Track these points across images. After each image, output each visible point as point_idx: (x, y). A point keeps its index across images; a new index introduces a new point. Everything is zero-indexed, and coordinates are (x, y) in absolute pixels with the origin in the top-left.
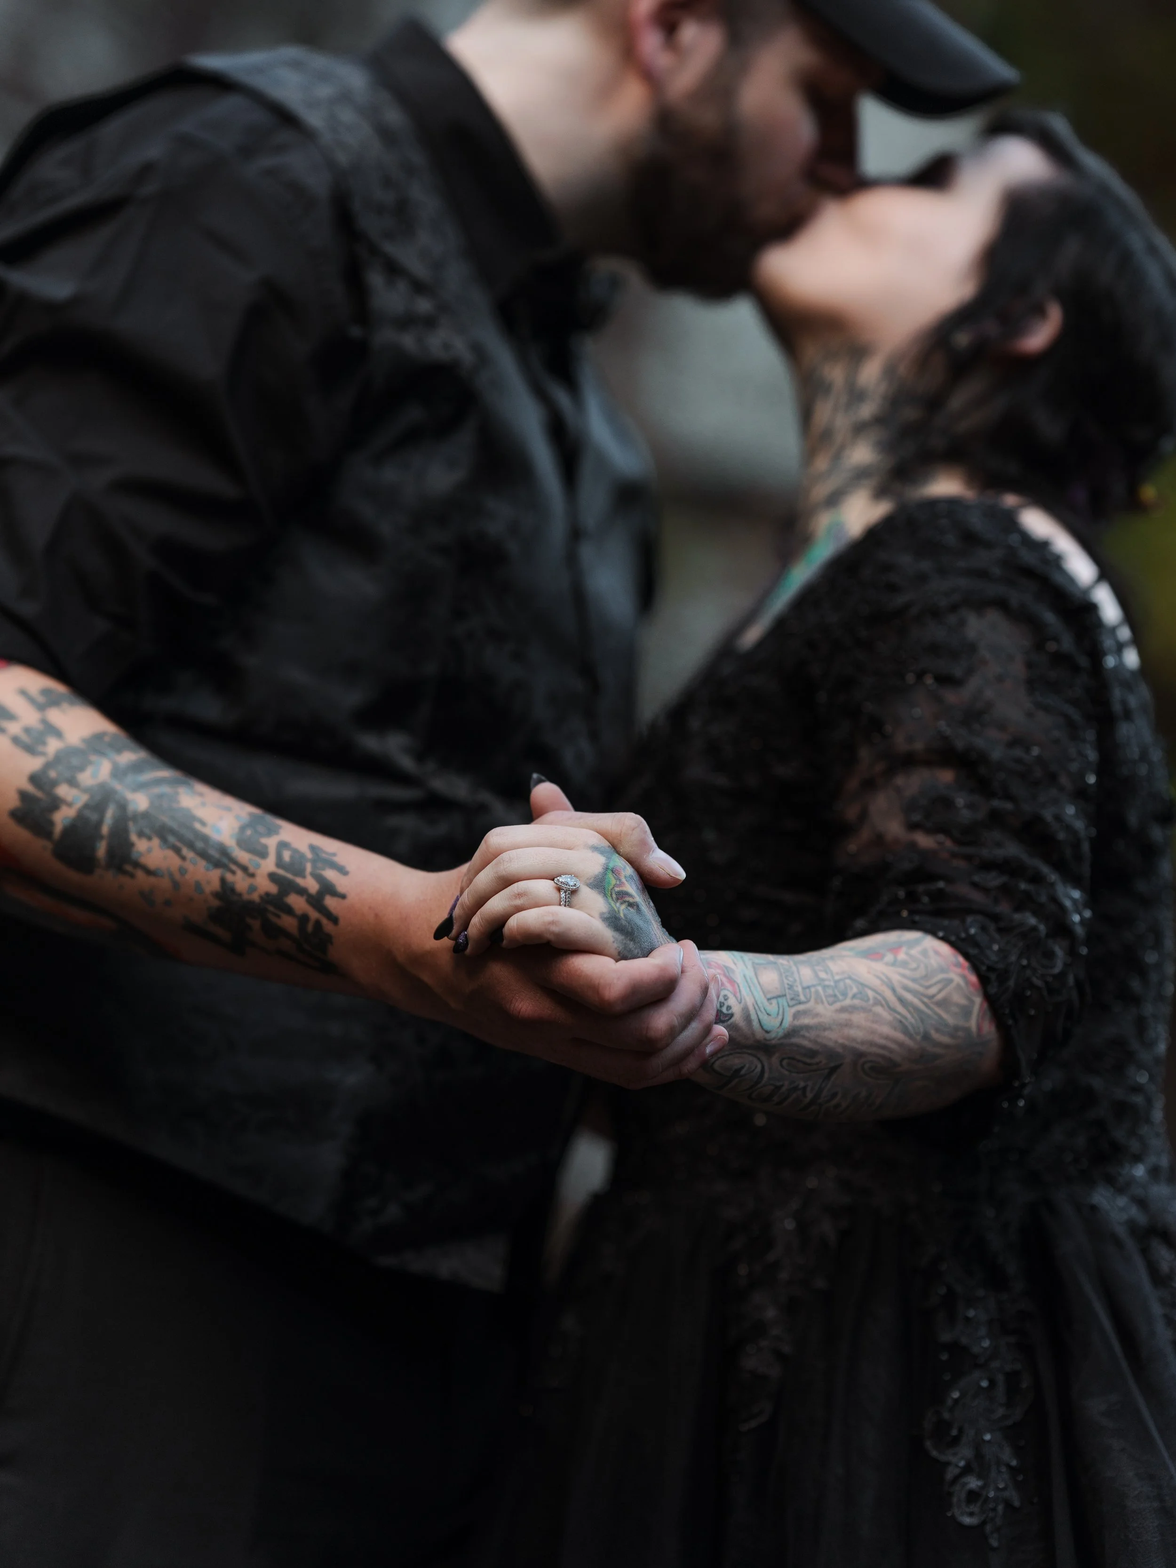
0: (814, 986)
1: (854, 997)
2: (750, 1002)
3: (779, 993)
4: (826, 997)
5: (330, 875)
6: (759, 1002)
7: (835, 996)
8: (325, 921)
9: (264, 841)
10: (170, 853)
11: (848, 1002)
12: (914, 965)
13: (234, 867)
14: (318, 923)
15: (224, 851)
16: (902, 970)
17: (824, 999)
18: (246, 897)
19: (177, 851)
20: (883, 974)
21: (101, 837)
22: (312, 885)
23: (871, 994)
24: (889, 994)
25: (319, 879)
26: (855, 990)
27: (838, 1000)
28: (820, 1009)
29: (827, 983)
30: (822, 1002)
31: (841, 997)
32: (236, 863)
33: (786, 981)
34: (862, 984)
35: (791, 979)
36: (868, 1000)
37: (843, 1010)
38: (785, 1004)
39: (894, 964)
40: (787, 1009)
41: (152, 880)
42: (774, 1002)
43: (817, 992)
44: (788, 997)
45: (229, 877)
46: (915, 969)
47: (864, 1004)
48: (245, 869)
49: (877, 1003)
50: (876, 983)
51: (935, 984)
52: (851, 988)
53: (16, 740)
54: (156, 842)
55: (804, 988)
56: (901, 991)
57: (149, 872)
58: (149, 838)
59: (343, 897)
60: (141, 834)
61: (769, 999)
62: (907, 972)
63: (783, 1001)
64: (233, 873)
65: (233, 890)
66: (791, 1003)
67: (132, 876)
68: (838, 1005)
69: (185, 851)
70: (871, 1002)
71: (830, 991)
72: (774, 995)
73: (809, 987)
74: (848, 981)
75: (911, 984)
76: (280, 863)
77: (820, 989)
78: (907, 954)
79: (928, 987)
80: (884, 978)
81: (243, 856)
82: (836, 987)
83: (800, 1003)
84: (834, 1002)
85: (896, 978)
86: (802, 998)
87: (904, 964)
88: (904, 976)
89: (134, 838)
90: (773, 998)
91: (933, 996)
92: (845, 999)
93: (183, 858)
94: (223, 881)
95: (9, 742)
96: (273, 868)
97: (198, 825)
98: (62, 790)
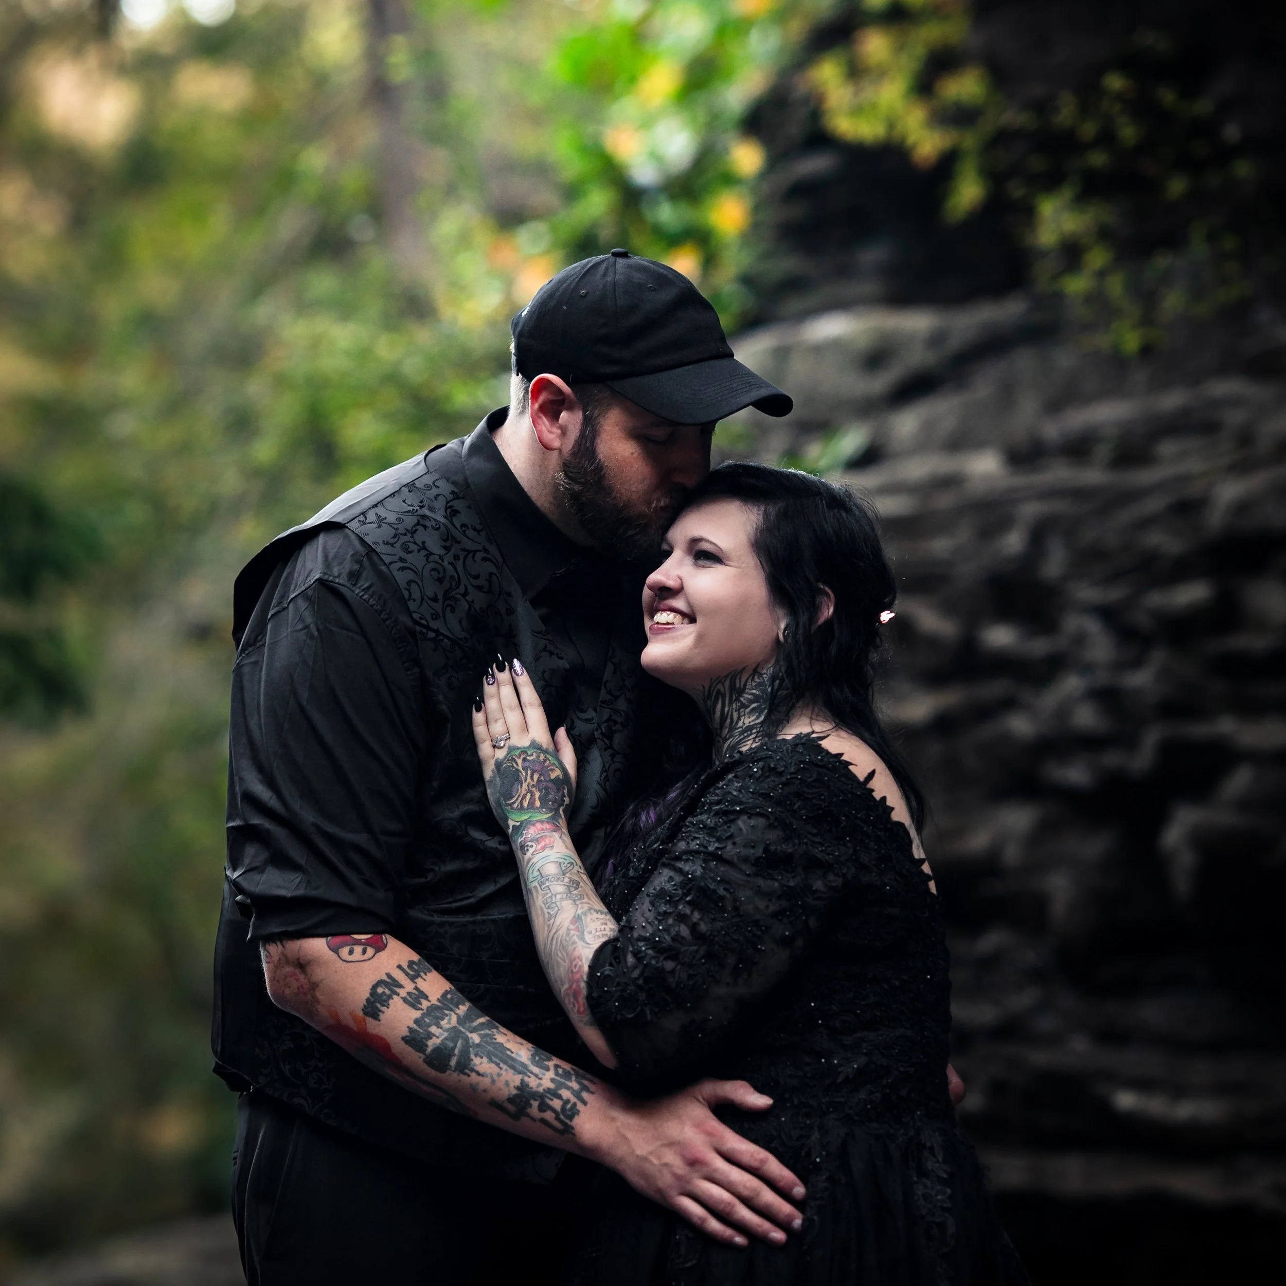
0: (551, 891)
1: (549, 913)
2: (535, 860)
3: (543, 874)
4: (546, 899)
6: (536, 865)
7: (547, 903)
10: (493, 1065)
11: (546, 911)
12: (568, 939)
13: (529, 1074)
15: (523, 1065)
16: (565, 934)
17: (545, 898)
18: (535, 1089)
19: (498, 1065)
20: (563, 925)
21: (455, 1055)
23: (552, 921)
24: (554, 931)
26: (552, 913)
27: (545, 905)
28: (540, 898)
29: (554, 898)
30: (543, 898)
31: (547, 906)
32: (532, 1073)
33: (551, 877)
34: (556, 916)
35: (553, 880)
36: (549, 921)
37: (542, 909)
38: (538, 879)
39: (568, 929)
40: (537, 881)
41: (481, 1078)
42: (538, 873)
43: (547, 894)
44: (542, 880)
45: (526, 1079)
46: (566, 940)
47: (546, 919)
48: (536, 1076)
49: (549, 926)
50: (557, 923)
51: (562, 954)
52: (553, 911)
53: (404, 999)
54: (485, 1059)
55: (548, 886)
56: (556, 936)
57: (478, 1074)
58: (482, 1058)
60: (476, 1055)
61: (538, 870)
62: (564, 936)
63: (539, 877)
64: (529, 1077)
65: (527, 1085)
66: (539, 882)
67: (469, 1076)
68: (543, 906)
69: (502, 1065)
70: (549, 923)
71: (549, 900)
72: (541, 872)
73: (549, 889)
74: (556, 909)
75: (559, 940)
77: (550, 895)
78: (574, 934)
79: (560, 951)
80: (561, 926)
81: (535, 1069)
82: (552, 903)
83: (540, 887)
84: (544, 903)
85: (561, 932)
86: (543, 887)
87: (568, 934)
88: (562, 936)
89: (472, 1056)
90: (540, 872)
91: (558, 955)
92: (547, 908)
93: (501, 1069)
94: (522, 1080)
95: (401, 1001)
96: (553, 1076)
97: (509, 1053)
98: (433, 1029)
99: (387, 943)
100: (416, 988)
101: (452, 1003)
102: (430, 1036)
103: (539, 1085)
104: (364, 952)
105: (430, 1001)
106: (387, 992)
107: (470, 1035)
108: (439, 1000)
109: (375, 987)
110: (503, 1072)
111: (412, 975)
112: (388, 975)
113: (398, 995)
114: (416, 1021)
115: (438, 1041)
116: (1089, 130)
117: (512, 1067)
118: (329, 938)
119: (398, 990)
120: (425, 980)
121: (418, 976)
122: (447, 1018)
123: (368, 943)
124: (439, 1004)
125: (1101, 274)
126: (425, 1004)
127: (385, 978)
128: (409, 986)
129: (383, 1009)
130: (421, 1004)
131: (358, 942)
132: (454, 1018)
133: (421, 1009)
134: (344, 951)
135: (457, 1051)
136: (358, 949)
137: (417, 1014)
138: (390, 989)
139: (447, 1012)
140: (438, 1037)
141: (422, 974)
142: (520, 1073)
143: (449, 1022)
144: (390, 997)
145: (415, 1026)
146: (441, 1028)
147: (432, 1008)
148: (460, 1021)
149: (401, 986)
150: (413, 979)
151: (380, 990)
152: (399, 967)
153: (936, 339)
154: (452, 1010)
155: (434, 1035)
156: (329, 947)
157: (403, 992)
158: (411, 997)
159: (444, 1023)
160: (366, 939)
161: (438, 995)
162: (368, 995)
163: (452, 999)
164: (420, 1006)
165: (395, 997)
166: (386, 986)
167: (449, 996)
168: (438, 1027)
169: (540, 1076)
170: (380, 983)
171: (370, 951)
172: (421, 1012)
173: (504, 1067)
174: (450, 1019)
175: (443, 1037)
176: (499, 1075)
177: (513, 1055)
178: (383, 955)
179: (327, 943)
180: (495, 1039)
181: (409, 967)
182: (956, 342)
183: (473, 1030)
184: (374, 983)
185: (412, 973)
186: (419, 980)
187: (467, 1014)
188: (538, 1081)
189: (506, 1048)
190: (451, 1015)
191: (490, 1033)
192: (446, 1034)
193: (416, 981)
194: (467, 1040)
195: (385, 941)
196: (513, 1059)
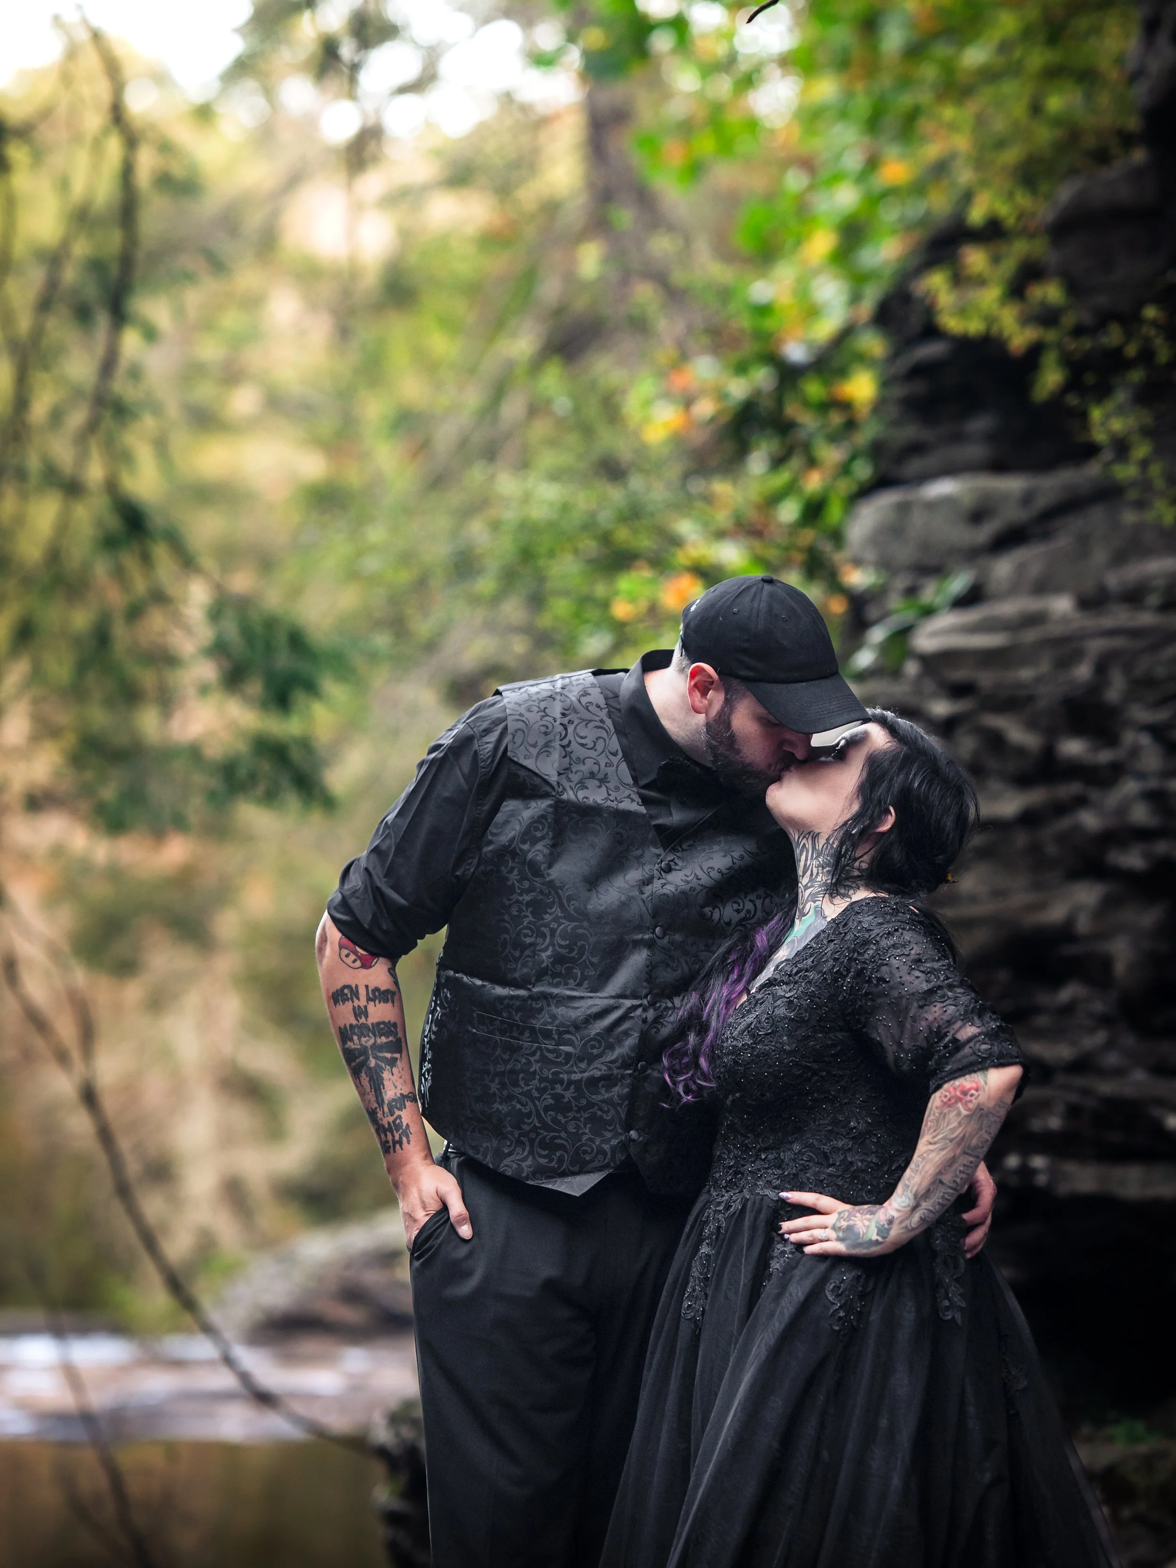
5: (404, 1139)
8: (392, 1148)
9: (395, 1110)
10: (369, 1086)
14: (390, 1147)
15: (383, 1100)
18: (378, 1119)
19: (371, 1088)
21: (355, 1062)
22: (397, 1138)
25: (401, 1138)
32: (383, 1109)
41: (359, 1086)
45: (378, 1110)
53: (354, 1008)
54: (368, 1079)
57: (359, 1083)
58: (367, 1077)
59: (402, 1149)
60: (365, 1073)
76: (394, 1122)
81: (386, 1109)
89: (363, 1071)
94: (376, 1108)
95: (352, 1007)
96: (391, 1122)
97: (382, 1087)
98: (355, 1038)
99: (374, 966)
100: (366, 1007)
101: (379, 1032)
102: (351, 1040)
103: (381, 1119)
104: (354, 961)
105: (367, 1021)
106: (349, 996)
107: (371, 1058)
108: (372, 1024)
109: (345, 987)
110: (371, 1094)
111: (370, 997)
112: (357, 986)
113: (353, 1002)
114: (351, 1025)
115: (353, 1047)
116: (1131, 350)
117: (377, 1097)
118: (343, 937)
119: (355, 999)
120: (375, 1006)
121: (373, 1000)
122: (367, 1038)
123: (360, 958)
124: (370, 1026)
125: (1144, 464)
126: (363, 1020)
127: (354, 986)
128: (363, 1002)
129: (341, 1003)
130: (361, 1018)
131: (356, 953)
132: (372, 1041)
133: (358, 1021)
134: (345, 952)
135: (358, 1061)
136: (352, 957)
137: (354, 1022)
138: (351, 995)
139: (371, 1035)
140: (354, 1044)
141: (377, 1001)
142: (378, 1103)
143: (366, 1042)
144: (348, 999)
145: (348, 1027)
146: (359, 1041)
147: (364, 1026)
148: (374, 1046)
149: (358, 999)
150: (369, 999)
151: (346, 991)
152: (367, 987)
153: (1027, 498)
154: (375, 1036)
155: (353, 1042)
156: (339, 943)
157: (356, 1003)
158: (358, 1010)
159: (363, 1039)
160: (362, 954)
161: (375, 1021)
162: (339, 988)
163: (382, 1029)
164: (359, 1018)
165: (351, 1002)
166: (351, 992)
167: (382, 1026)
168: (358, 1039)
169: (385, 1115)
170: (349, 987)
171: (358, 963)
172: (356, 1022)
173: (373, 1093)
174: (368, 1041)
175: (356, 1047)
176: (368, 1094)
177: (382, 1090)
178: (364, 971)
179: (341, 938)
180: (382, 1073)
181: (373, 991)
182: (1042, 502)
183: (376, 1058)
184: (347, 984)
185: (371, 996)
186: (372, 1003)
187: (382, 1045)
188: (383, 1117)
189: (383, 1083)
190: (371, 1038)
191: (384, 1067)
192: (359, 1047)
193: (369, 1002)
194: (367, 1059)
195: (373, 963)
196: (381, 1093)
